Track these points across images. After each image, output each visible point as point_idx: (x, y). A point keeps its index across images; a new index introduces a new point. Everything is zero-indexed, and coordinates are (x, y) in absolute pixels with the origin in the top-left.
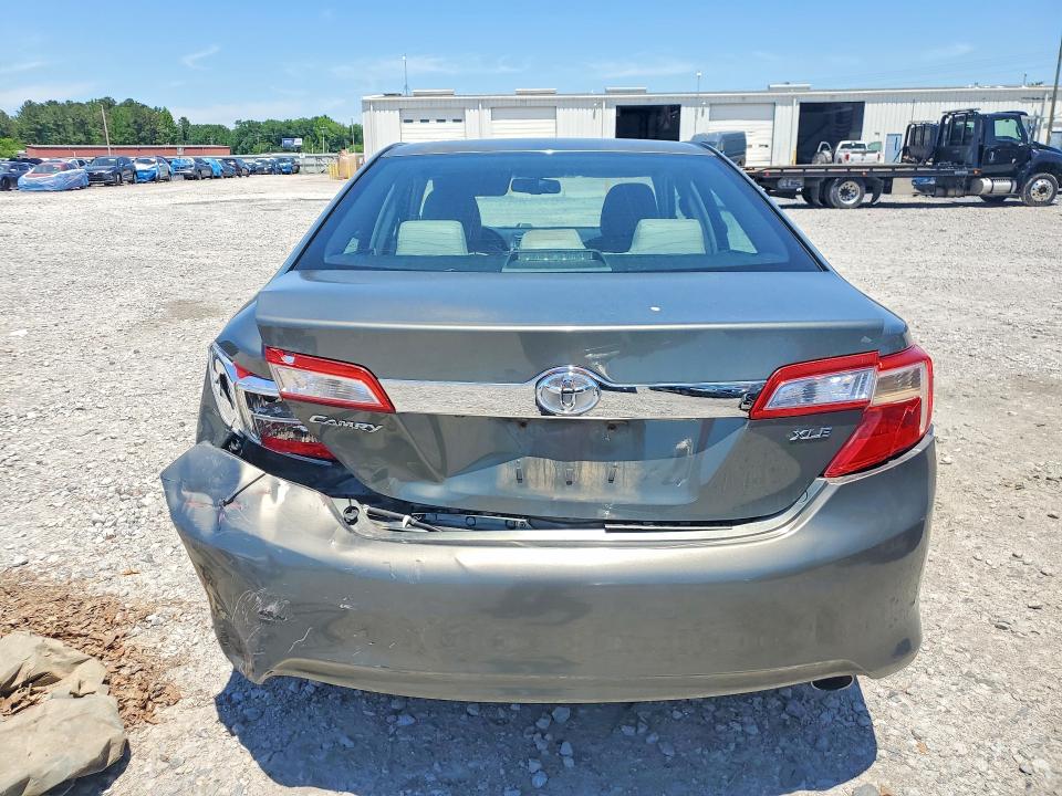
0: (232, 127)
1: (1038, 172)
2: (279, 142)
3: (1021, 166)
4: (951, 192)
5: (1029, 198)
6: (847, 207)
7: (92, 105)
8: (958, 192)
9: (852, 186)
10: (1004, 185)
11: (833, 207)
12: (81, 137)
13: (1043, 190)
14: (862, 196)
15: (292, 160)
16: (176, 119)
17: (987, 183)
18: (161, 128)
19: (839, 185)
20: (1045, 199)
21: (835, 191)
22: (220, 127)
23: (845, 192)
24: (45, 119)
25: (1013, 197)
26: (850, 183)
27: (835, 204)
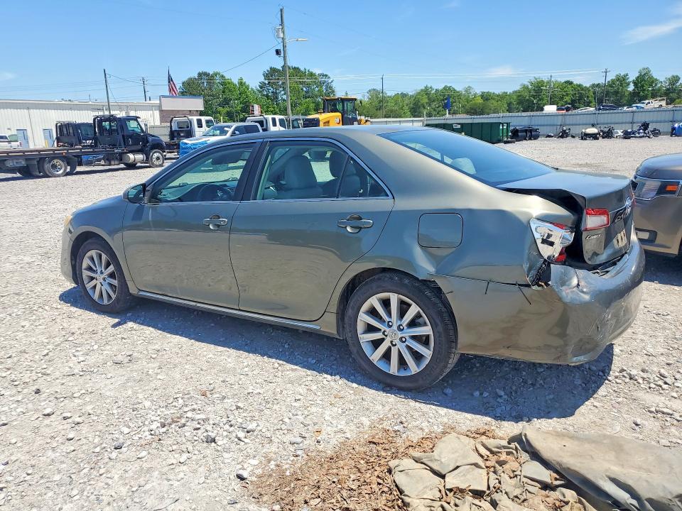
1: (155, 149)
3: (144, 145)
4: (113, 163)
5: (153, 163)
6: (59, 176)
8: (116, 162)
9: (57, 162)
10: (140, 157)
11: (49, 177)
13: (158, 158)
14: (66, 168)
17: (131, 156)
19: (50, 162)
20: (160, 163)
21: (47, 166)
23: (54, 167)
25: (145, 163)
26: (55, 161)
27: (50, 175)
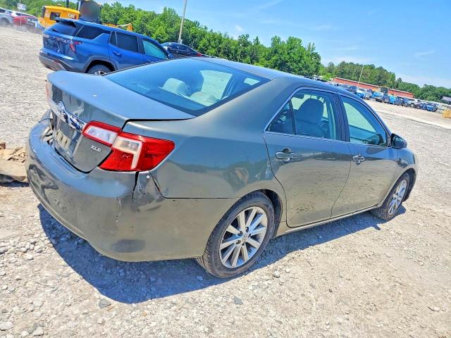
0: (421, 86)
2: (441, 97)
7: (366, 67)
12: (356, 78)
15: (435, 105)
16: (397, 79)
18: (388, 81)
22: (416, 85)
24: (347, 69)
